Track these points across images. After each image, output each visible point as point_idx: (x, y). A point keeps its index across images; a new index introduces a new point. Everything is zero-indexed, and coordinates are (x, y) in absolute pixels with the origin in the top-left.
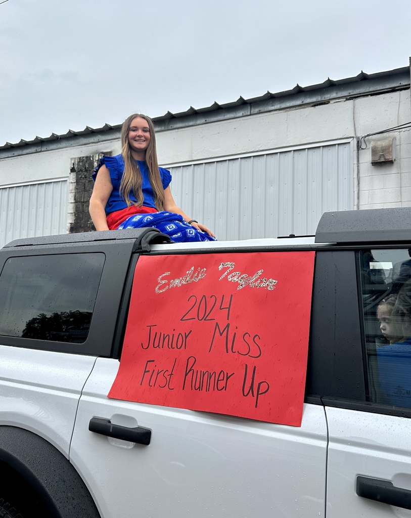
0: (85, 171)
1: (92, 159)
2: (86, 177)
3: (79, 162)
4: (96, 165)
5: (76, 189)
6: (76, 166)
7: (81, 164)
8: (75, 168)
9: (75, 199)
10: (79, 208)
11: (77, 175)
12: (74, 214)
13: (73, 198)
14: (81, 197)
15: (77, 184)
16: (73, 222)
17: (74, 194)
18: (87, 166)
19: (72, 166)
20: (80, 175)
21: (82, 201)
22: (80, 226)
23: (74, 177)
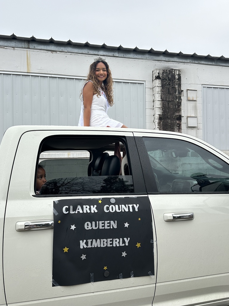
0: (169, 80)
1: (173, 73)
2: (169, 85)
3: (163, 73)
4: (177, 78)
5: (162, 91)
6: (161, 75)
7: (165, 74)
8: (160, 76)
9: (161, 98)
10: (166, 104)
11: (162, 82)
12: (161, 108)
13: (160, 97)
14: (167, 98)
15: (162, 88)
16: (161, 114)
17: (160, 94)
18: (170, 77)
19: (158, 75)
20: (164, 82)
21: (168, 100)
22: (168, 117)
23: (160, 82)
